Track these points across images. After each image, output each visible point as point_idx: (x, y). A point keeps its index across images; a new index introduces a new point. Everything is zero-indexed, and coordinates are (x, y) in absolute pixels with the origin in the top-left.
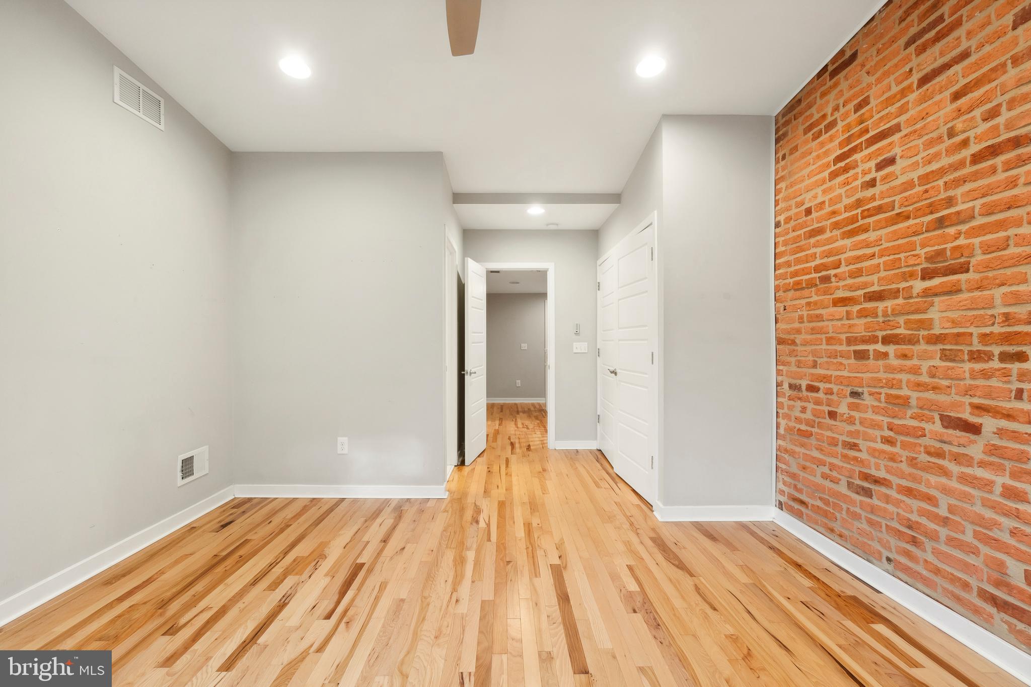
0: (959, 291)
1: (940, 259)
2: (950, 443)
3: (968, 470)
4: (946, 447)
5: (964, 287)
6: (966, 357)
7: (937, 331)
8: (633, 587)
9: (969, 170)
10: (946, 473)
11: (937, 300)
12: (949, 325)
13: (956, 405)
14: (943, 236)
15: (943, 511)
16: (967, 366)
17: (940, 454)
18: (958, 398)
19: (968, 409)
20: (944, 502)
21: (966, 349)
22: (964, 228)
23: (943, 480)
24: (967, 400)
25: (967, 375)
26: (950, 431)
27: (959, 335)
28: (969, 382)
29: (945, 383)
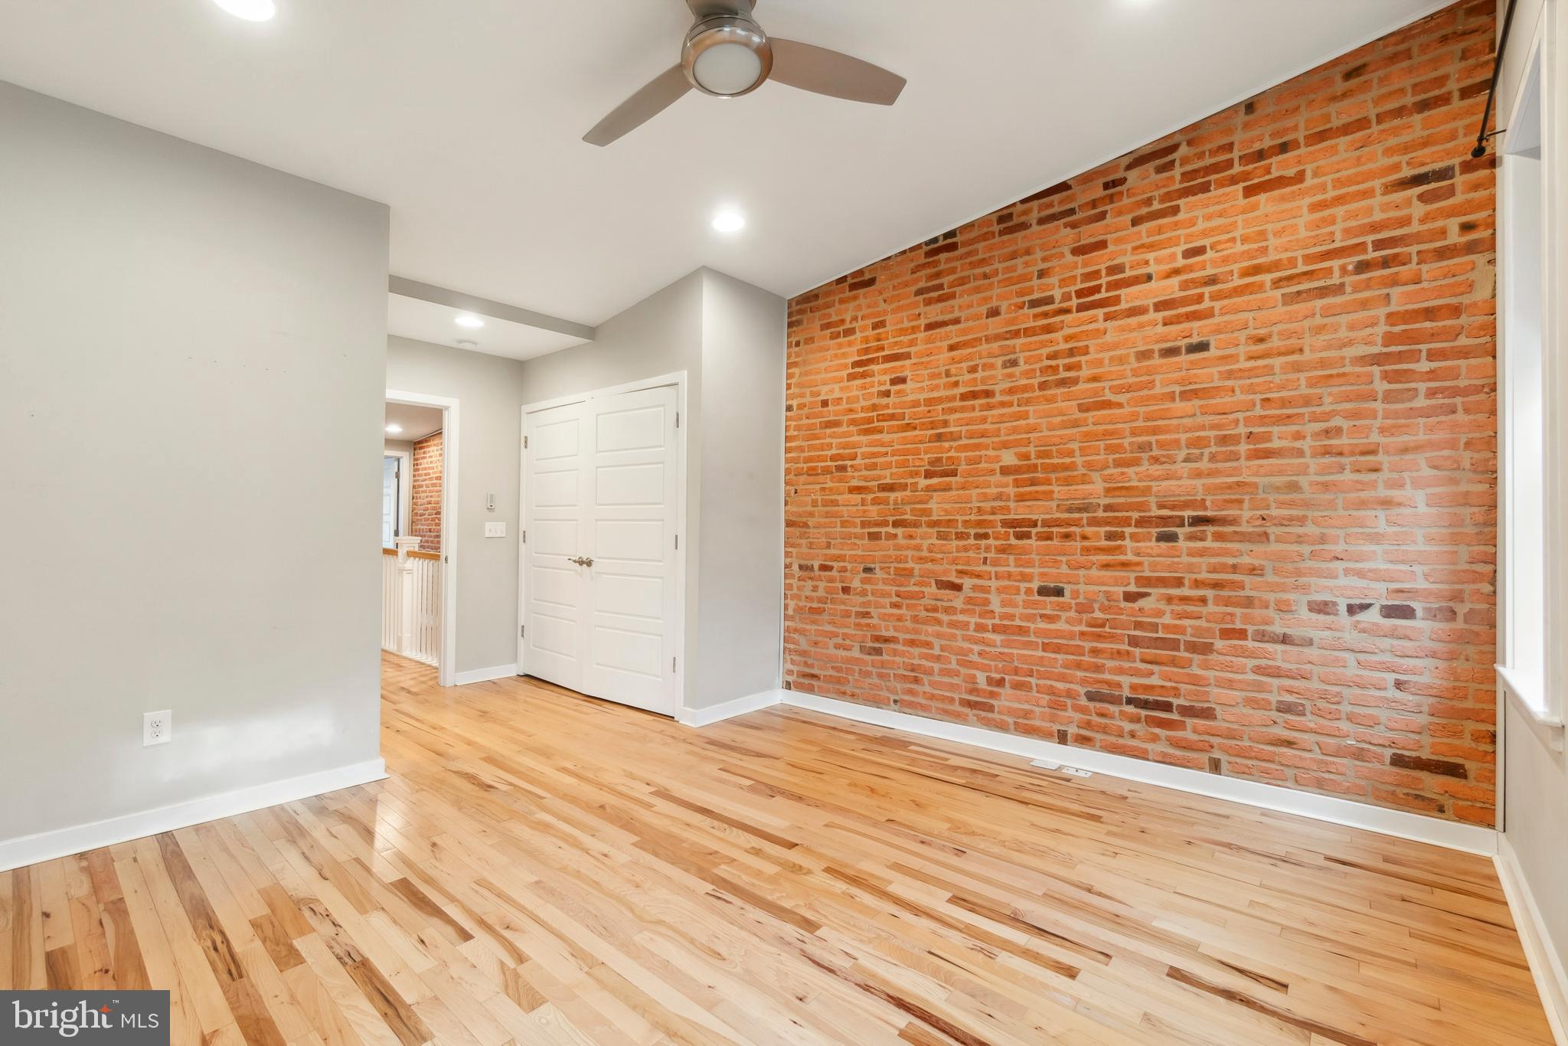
0: (950, 489)
1: (938, 464)
2: (942, 600)
3: (954, 618)
4: (939, 603)
5: (954, 486)
6: (954, 537)
7: (935, 518)
8: (748, 782)
9: (958, 404)
10: (939, 622)
11: (935, 494)
12: (943, 513)
13: (946, 572)
14: (941, 447)
15: (937, 651)
16: (955, 543)
17: (935, 610)
18: (948, 566)
19: (954, 574)
20: (937, 643)
21: (953, 531)
22: (955, 444)
23: (937, 628)
24: (954, 567)
25: (954, 550)
26: (942, 591)
27: (949, 521)
28: (955, 554)
29: (940, 556)
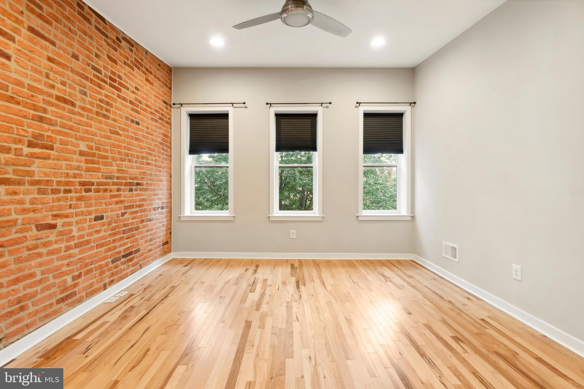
0: (49, 158)
1: (41, 139)
2: (42, 238)
3: (51, 248)
4: (39, 242)
5: (52, 157)
6: (50, 192)
7: (36, 178)
9: (53, 100)
10: (40, 255)
11: (37, 160)
12: (42, 175)
13: (46, 217)
14: (41, 127)
15: (39, 277)
16: (50, 196)
17: (36, 247)
18: (46, 213)
19: (50, 218)
20: (38, 271)
21: (50, 188)
22: (52, 128)
23: (39, 260)
24: (50, 213)
25: (51, 201)
26: (42, 232)
27: (48, 181)
28: (51, 204)
29: (40, 206)
